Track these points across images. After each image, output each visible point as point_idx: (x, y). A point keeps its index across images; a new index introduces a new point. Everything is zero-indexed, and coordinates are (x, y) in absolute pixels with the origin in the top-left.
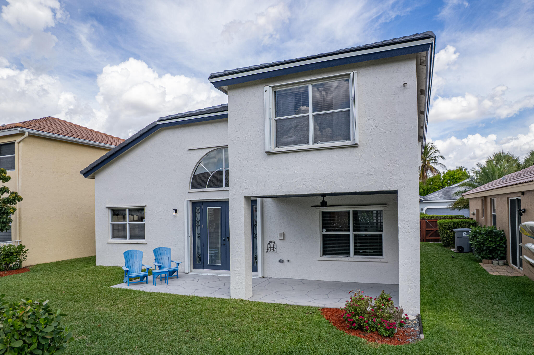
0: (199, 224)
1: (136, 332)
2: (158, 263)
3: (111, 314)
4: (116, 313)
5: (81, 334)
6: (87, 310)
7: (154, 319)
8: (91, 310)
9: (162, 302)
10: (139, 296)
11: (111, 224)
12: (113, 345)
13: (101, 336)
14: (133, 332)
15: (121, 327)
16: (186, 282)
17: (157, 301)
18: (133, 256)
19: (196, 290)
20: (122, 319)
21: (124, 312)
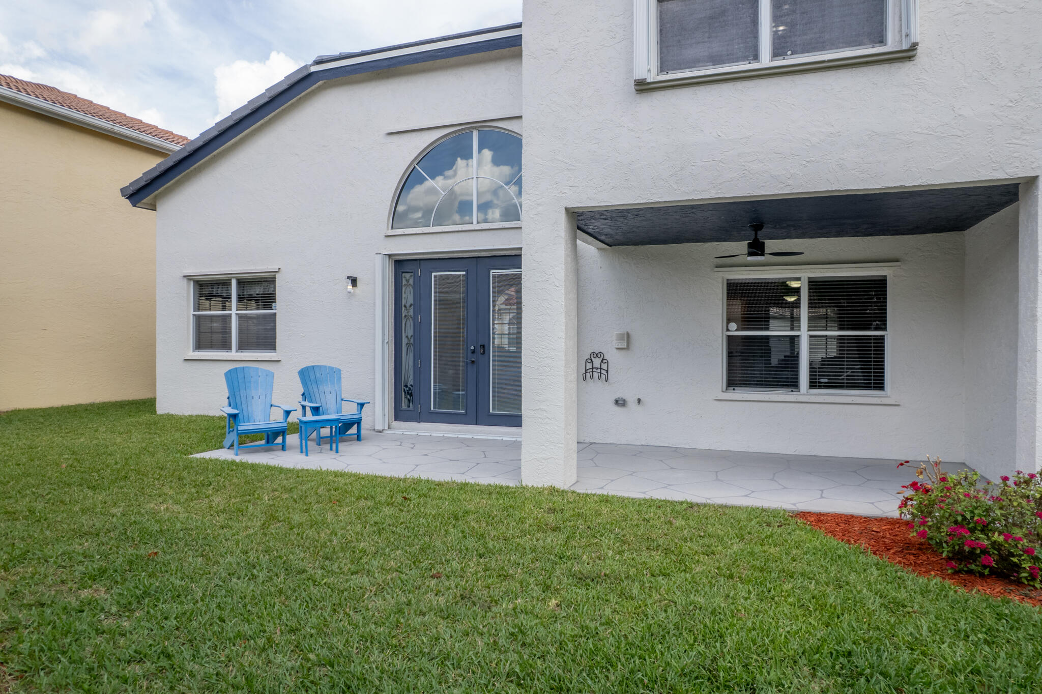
0: (411, 313)
1: (271, 578)
2: (311, 401)
3: (190, 521)
4: (205, 520)
5: (89, 582)
6: (121, 509)
7: (319, 537)
8: (132, 511)
9: (333, 492)
10: (267, 477)
11: (194, 315)
12: (194, 623)
13: (158, 587)
14: (262, 576)
15: (222, 562)
16: (384, 449)
17: (320, 491)
18: (250, 382)
19: (417, 466)
20: (222, 536)
21: (227, 516)
